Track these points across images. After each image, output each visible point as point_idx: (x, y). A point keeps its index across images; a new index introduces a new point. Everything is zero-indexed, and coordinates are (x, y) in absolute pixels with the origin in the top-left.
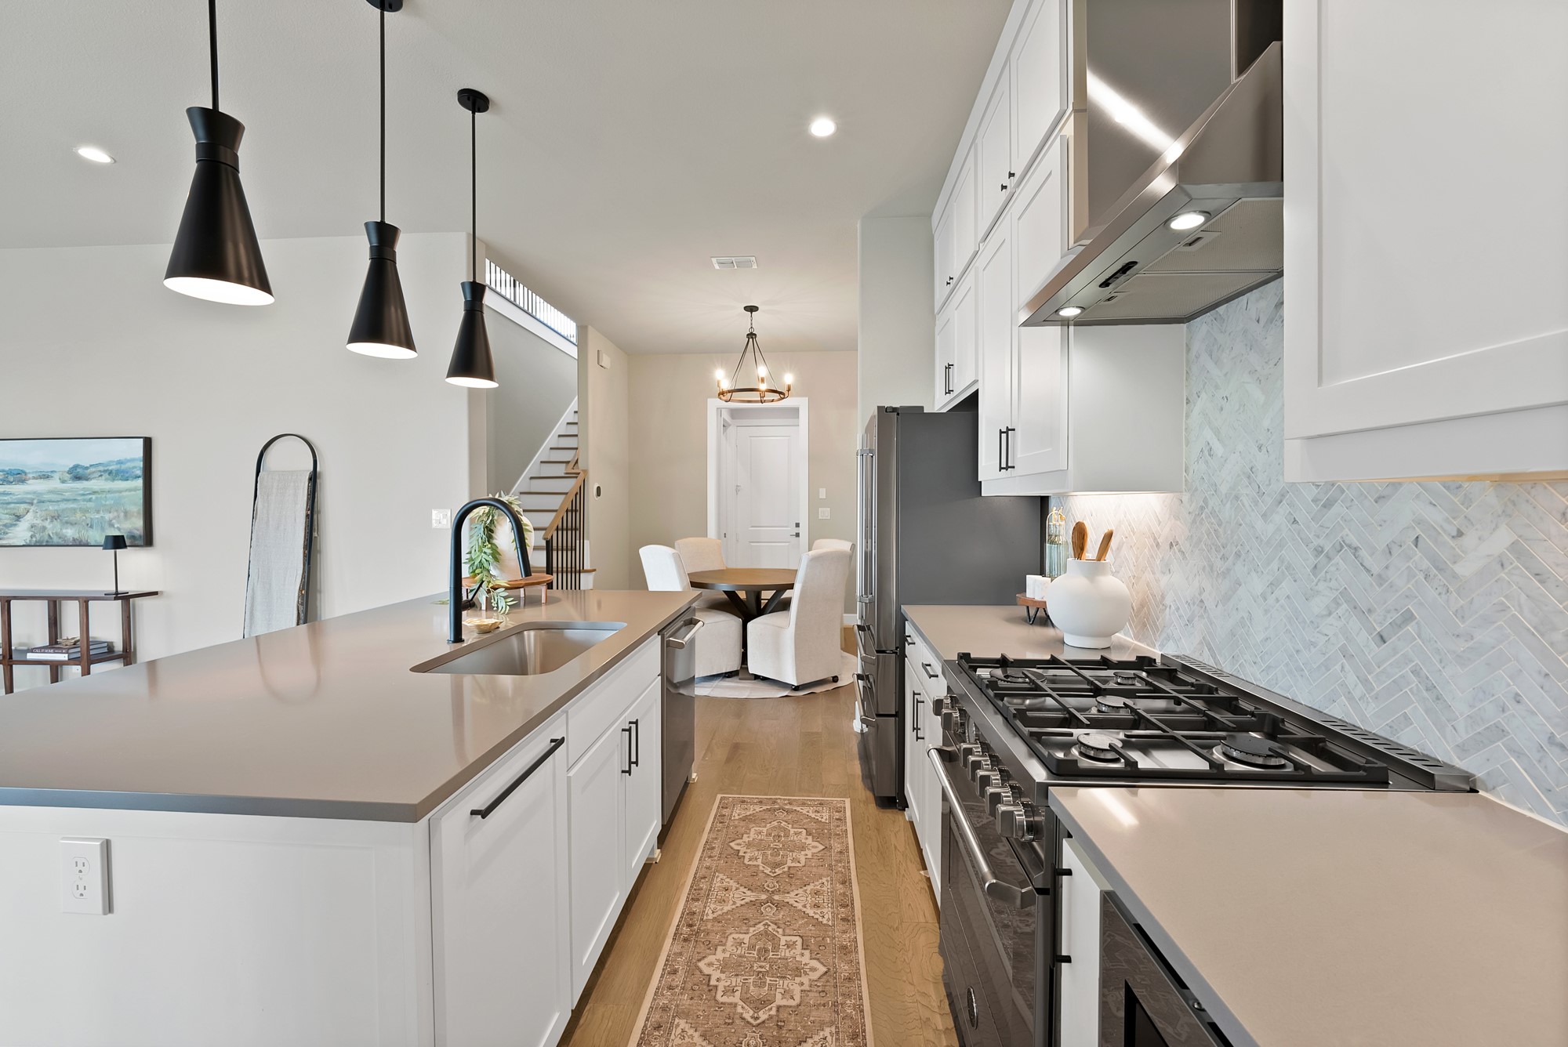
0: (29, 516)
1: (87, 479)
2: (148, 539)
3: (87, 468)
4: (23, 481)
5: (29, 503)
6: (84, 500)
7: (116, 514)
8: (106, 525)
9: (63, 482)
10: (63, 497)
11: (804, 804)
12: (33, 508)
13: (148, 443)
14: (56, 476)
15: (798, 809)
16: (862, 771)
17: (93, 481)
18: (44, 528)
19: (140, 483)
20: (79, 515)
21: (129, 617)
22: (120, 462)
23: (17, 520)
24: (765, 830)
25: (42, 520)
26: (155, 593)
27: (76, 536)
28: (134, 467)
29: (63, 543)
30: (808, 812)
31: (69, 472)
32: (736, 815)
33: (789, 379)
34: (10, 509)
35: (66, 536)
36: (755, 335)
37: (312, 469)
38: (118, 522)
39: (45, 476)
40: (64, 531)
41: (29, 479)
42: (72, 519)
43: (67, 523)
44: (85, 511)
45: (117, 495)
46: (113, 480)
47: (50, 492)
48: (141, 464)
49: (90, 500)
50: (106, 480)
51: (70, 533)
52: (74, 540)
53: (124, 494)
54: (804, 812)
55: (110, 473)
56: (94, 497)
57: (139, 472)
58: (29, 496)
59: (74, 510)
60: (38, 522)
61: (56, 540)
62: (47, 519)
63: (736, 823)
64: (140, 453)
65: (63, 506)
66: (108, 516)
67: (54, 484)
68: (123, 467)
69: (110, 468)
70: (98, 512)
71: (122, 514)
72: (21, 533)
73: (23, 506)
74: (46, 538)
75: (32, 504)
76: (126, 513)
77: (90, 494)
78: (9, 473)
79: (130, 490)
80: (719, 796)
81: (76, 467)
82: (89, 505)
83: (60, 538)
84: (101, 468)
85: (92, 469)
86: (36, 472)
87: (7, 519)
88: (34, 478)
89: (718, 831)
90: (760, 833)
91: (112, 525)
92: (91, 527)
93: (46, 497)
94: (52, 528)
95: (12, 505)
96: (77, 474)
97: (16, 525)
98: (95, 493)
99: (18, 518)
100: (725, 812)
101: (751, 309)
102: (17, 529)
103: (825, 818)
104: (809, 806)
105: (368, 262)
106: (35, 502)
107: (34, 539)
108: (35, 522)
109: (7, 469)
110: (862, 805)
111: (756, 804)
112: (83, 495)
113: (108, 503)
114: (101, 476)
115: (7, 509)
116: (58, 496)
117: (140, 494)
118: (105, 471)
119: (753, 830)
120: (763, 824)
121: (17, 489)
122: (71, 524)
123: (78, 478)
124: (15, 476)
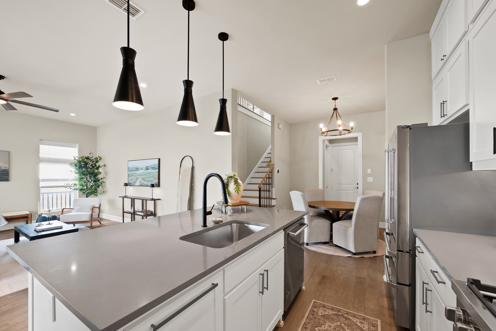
0: (139, 179)
1: (149, 170)
2: (159, 185)
3: (148, 167)
4: (138, 170)
8: (152, 182)
9: (145, 170)
11: (354, 316)
12: (140, 177)
13: (159, 159)
15: (351, 318)
16: (388, 305)
17: (150, 170)
19: (157, 170)
20: (147, 178)
21: (155, 205)
22: (154, 165)
24: (333, 325)
26: (160, 199)
27: (147, 184)
28: (157, 166)
29: (144, 186)
30: (356, 321)
31: (146, 168)
32: (320, 313)
33: (352, 124)
36: (337, 109)
37: (192, 165)
38: (154, 180)
39: (142, 169)
42: (146, 180)
44: (148, 178)
45: (154, 173)
46: (153, 170)
47: (143, 173)
48: (158, 165)
49: (149, 175)
53: (155, 173)
54: (354, 321)
57: (157, 167)
58: (139, 174)
59: (146, 177)
60: (140, 180)
61: (143, 185)
63: (320, 317)
64: (157, 163)
66: (152, 179)
67: (143, 171)
68: (155, 166)
71: (154, 179)
72: (138, 183)
73: (138, 176)
74: (142, 184)
75: (140, 176)
76: (155, 178)
79: (156, 172)
80: (313, 300)
81: (147, 166)
82: (149, 176)
84: (151, 167)
85: (149, 167)
87: (136, 179)
88: (140, 169)
89: (311, 319)
90: (330, 327)
91: (152, 181)
93: (142, 174)
94: (143, 181)
98: (150, 173)
100: (315, 310)
101: (335, 99)
103: (365, 328)
104: (357, 318)
105: (184, 94)
109: (136, 167)
110: (388, 326)
111: (330, 309)
112: (148, 173)
117: (157, 173)
118: (152, 167)
119: (327, 323)
120: (333, 322)
121: (137, 172)
123: (147, 169)
124: (137, 169)
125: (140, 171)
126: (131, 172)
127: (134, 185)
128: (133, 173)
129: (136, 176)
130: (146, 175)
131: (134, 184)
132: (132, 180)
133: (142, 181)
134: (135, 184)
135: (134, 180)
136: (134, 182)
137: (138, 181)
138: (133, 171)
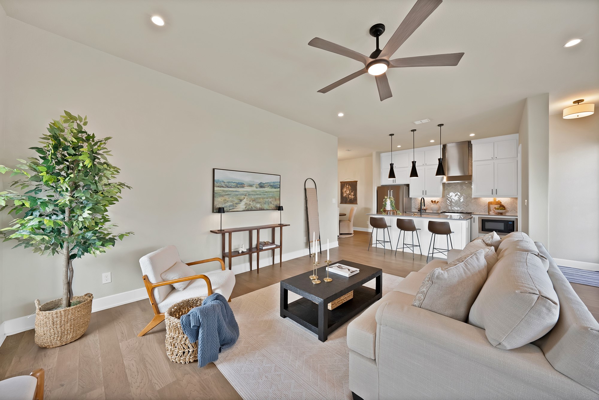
0: (245, 200)
1: (264, 188)
3: (264, 184)
4: (243, 187)
5: (245, 195)
6: (263, 195)
7: (272, 199)
8: (270, 203)
9: (257, 188)
10: (257, 193)
12: (246, 197)
14: (255, 186)
17: (266, 188)
18: (250, 204)
19: (279, 189)
20: (261, 199)
21: (281, 233)
22: (274, 183)
23: (241, 202)
25: (249, 201)
26: (289, 225)
27: (260, 207)
28: (278, 185)
29: (256, 209)
31: (259, 185)
34: (238, 197)
35: (257, 207)
37: (315, 188)
38: (273, 202)
39: (251, 186)
40: (257, 205)
41: (245, 186)
42: (259, 201)
43: (257, 202)
44: (263, 198)
45: (273, 193)
46: (272, 188)
47: (252, 191)
49: (265, 195)
50: (270, 188)
51: (258, 206)
52: (260, 208)
53: (275, 193)
55: (271, 186)
56: (266, 193)
58: (245, 193)
59: (260, 198)
60: (248, 202)
61: (254, 208)
62: (251, 201)
64: (279, 180)
65: (256, 196)
66: (270, 200)
67: (254, 189)
68: (275, 184)
69: (271, 184)
70: (267, 198)
71: (274, 199)
72: (242, 206)
73: (243, 196)
74: (251, 208)
75: (246, 195)
77: (265, 193)
78: (238, 184)
79: (276, 192)
81: (261, 183)
82: (265, 196)
83: (255, 208)
84: (269, 184)
85: (266, 184)
86: (248, 184)
87: (236, 201)
88: (247, 186)
92: (265, 204)
94: (253, 204)
95: (239, 196)
96: (261, 186)
97: (240, 203)
98: (266, 192)
99: (241, 200)
102: (240, 205)
106: (247, 195)
107: (246, 208)
108: (247, 202)
109: (237, 182)
112: (263, 193)
113: (270, 196)
114: (268, 187)
115: (237, 197)
116: (254, 193)
117: (279, 193)
118: (270, 185)
121: (240, 190)
122: (259, 203)
123: (261, 187)
124: (241, 185)
125: (247, 189)
126: (222, 189)
127: (231, 211)
128: (230, 191)
129: (238, 195)
130: (260, 194)
131: (231, 208)
132: (225, 203)
133: (251, 204)
134: (234, 209)
135: (232, 202)
136: (233, 205)
137: (243, 203)
138: (228, 187)
